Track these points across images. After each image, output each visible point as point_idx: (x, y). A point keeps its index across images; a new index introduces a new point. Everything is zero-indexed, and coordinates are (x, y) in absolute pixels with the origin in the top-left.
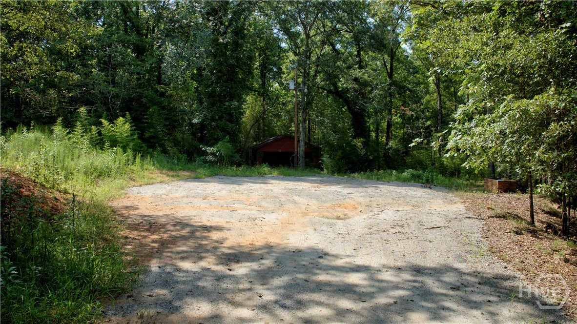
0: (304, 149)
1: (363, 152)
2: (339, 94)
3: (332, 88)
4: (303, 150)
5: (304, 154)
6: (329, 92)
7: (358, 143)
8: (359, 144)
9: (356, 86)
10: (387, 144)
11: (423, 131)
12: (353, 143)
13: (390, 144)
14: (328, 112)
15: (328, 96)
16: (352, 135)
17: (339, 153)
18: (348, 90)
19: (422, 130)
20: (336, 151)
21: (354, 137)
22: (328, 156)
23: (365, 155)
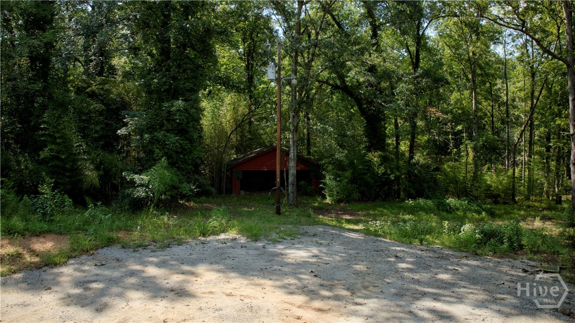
0: (295, 172)
1: (381, 170)
2: (348, 91)
3: (339, 83)
4: (293, 175)
5: (295, 179)
6: (335, 87)
7: (374, 157)
8: (375, 159)
9: (372, 79)
10: (412, 157)
11: (452, 139)
12: (367, 158)
13: (416, 158)
14: (332, 114)
15: (332, 93)
16: (366, 147)
17: (348, 174)
18: (360, 84)
19: (450, 136)
20: (344, 170)
21: (369, 149)
22: (332, 177)
23: (383, 174)
